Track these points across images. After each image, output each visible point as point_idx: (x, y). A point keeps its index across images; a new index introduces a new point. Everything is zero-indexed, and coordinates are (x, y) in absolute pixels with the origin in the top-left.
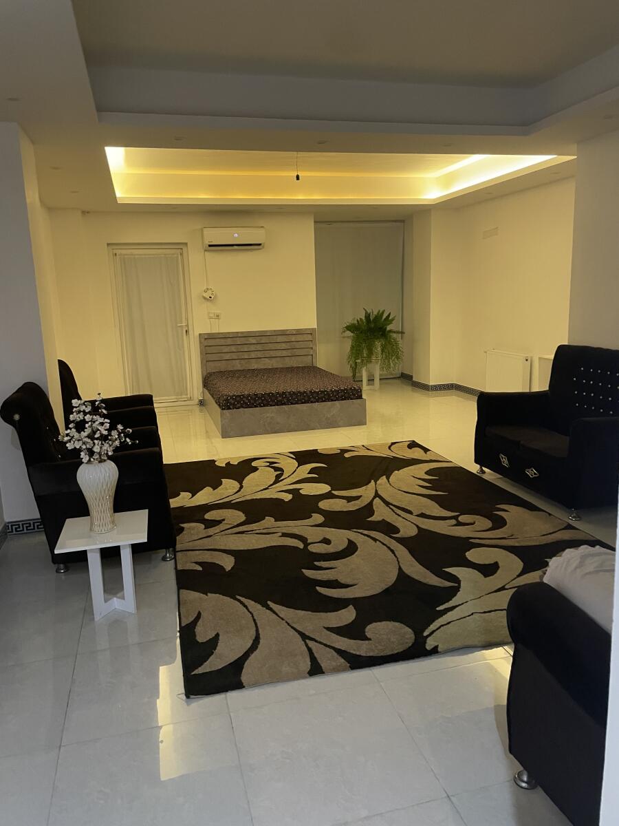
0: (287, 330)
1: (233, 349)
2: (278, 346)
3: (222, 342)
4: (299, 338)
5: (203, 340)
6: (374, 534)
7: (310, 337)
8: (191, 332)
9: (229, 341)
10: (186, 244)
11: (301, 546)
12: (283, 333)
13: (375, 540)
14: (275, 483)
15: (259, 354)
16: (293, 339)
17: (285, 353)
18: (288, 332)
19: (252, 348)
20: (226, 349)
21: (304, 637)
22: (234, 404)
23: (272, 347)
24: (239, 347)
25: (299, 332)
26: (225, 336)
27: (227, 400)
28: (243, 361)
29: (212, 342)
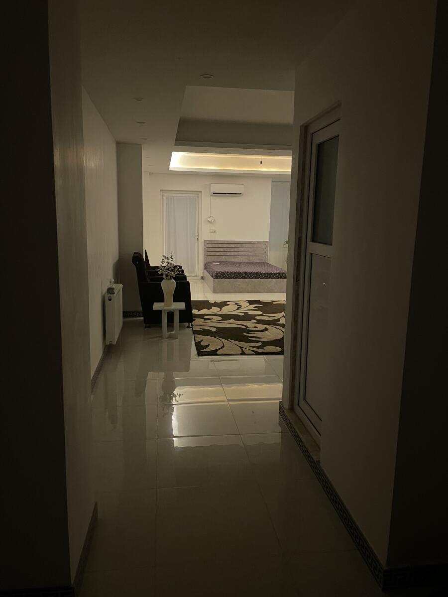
0: (252, 241)
1: (222, 250)
2: (246, 250)
3: (216, 246)
4: (259, 246)
5: (206, 244)
6: (276, 327)
7: (265, 246)
8: (200, 240)
9: (220, 246)
10: (201, 192)
11: (245, 328)
12: (250, 243)
13: (277, 328)
14: (237, 309)
15: (236, 254)
16: (255, 246)
17: (250, 254)
18: (252, 243)
19: (232, 250)
20: (218, 250)
21: (240, 347)
22: (220, 276)
23: (243, 250)
24: (225, 249)
25: (259, 243)
26: (218, 243)
27: (216, 274)
28: (226, 257)
29: (210, 245)
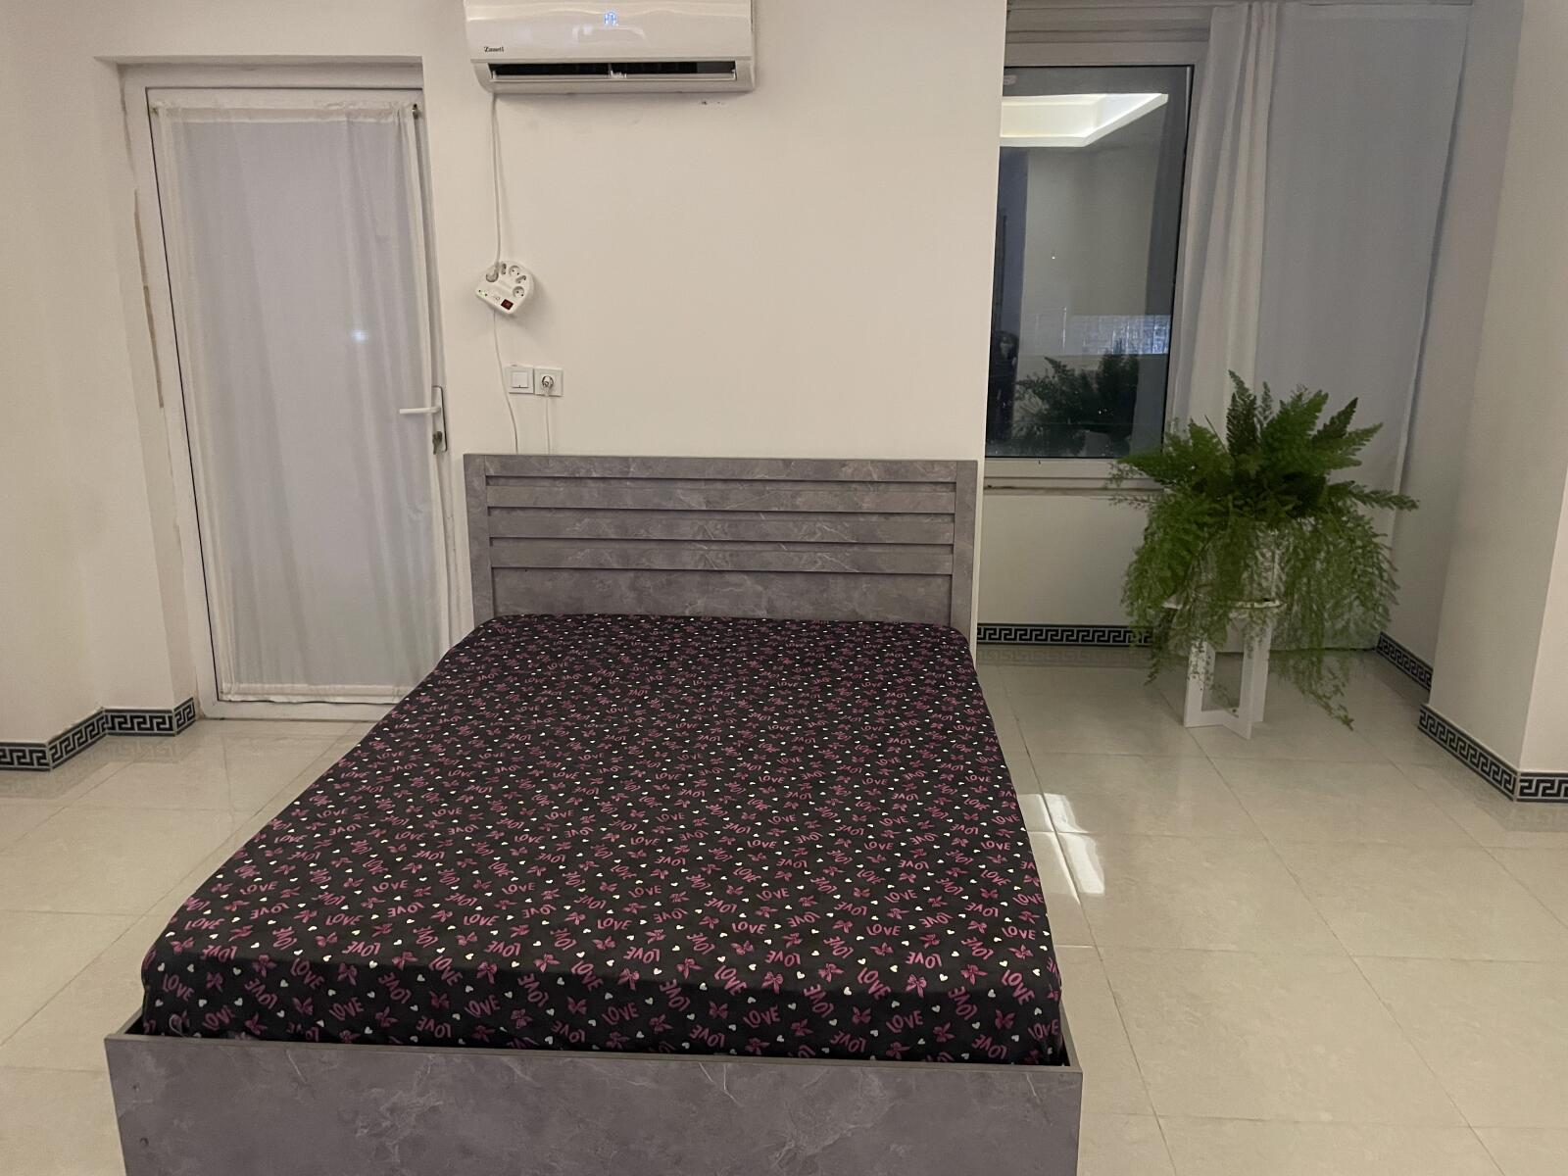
0: (843, 463)
1: (606, 526)
2: (799, 530)
3: (561, 494)
4: (899, 499)
5: (479, 483)
7: (944, 500)
9: (591, 495)
10: (414, 66)
12: (824, 474)
15: (717, 557)
16: (868, 501)
17: (825, 560)
18: (846, 474)
19: (687, 529)
20: (578, 527)
23: (772, 527)
24: (632, 520)
25: (897, 475)
26: (574, 472)
28: (646, 582)
29: (517, 494)
